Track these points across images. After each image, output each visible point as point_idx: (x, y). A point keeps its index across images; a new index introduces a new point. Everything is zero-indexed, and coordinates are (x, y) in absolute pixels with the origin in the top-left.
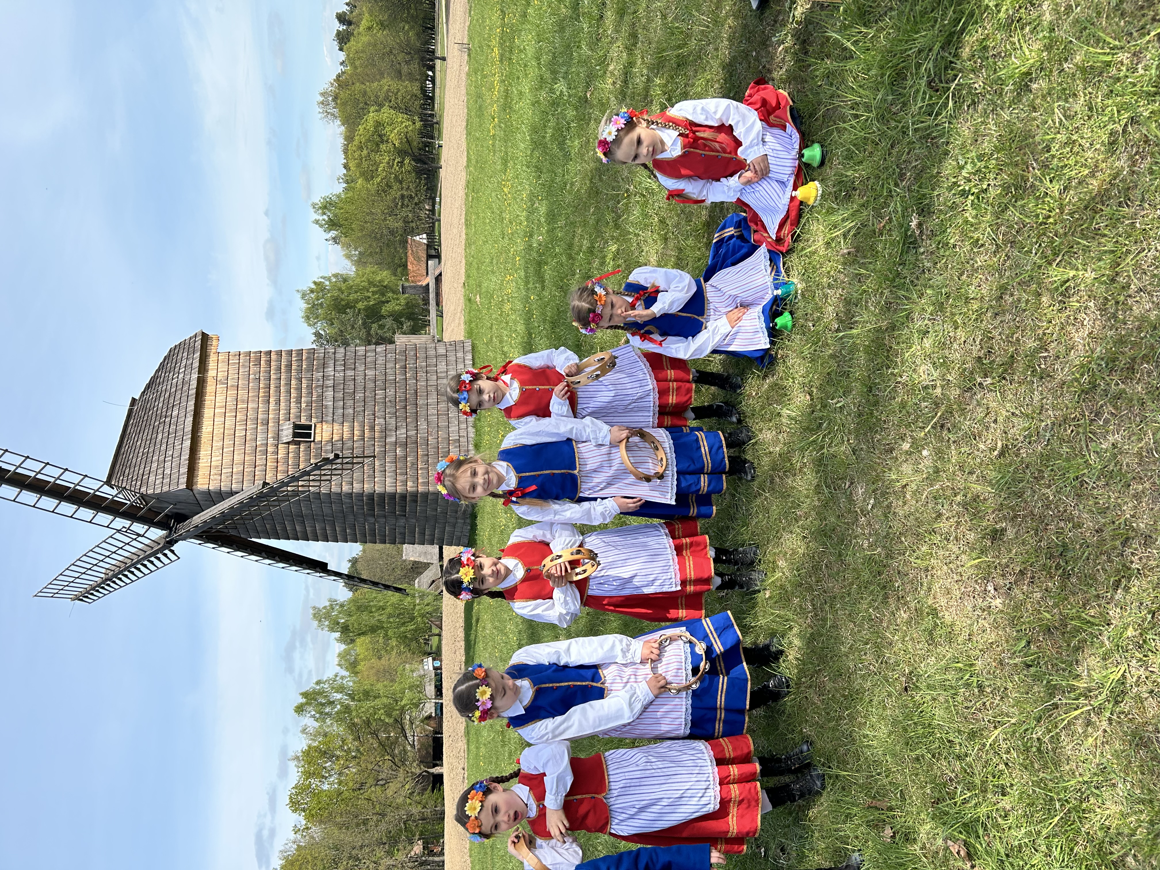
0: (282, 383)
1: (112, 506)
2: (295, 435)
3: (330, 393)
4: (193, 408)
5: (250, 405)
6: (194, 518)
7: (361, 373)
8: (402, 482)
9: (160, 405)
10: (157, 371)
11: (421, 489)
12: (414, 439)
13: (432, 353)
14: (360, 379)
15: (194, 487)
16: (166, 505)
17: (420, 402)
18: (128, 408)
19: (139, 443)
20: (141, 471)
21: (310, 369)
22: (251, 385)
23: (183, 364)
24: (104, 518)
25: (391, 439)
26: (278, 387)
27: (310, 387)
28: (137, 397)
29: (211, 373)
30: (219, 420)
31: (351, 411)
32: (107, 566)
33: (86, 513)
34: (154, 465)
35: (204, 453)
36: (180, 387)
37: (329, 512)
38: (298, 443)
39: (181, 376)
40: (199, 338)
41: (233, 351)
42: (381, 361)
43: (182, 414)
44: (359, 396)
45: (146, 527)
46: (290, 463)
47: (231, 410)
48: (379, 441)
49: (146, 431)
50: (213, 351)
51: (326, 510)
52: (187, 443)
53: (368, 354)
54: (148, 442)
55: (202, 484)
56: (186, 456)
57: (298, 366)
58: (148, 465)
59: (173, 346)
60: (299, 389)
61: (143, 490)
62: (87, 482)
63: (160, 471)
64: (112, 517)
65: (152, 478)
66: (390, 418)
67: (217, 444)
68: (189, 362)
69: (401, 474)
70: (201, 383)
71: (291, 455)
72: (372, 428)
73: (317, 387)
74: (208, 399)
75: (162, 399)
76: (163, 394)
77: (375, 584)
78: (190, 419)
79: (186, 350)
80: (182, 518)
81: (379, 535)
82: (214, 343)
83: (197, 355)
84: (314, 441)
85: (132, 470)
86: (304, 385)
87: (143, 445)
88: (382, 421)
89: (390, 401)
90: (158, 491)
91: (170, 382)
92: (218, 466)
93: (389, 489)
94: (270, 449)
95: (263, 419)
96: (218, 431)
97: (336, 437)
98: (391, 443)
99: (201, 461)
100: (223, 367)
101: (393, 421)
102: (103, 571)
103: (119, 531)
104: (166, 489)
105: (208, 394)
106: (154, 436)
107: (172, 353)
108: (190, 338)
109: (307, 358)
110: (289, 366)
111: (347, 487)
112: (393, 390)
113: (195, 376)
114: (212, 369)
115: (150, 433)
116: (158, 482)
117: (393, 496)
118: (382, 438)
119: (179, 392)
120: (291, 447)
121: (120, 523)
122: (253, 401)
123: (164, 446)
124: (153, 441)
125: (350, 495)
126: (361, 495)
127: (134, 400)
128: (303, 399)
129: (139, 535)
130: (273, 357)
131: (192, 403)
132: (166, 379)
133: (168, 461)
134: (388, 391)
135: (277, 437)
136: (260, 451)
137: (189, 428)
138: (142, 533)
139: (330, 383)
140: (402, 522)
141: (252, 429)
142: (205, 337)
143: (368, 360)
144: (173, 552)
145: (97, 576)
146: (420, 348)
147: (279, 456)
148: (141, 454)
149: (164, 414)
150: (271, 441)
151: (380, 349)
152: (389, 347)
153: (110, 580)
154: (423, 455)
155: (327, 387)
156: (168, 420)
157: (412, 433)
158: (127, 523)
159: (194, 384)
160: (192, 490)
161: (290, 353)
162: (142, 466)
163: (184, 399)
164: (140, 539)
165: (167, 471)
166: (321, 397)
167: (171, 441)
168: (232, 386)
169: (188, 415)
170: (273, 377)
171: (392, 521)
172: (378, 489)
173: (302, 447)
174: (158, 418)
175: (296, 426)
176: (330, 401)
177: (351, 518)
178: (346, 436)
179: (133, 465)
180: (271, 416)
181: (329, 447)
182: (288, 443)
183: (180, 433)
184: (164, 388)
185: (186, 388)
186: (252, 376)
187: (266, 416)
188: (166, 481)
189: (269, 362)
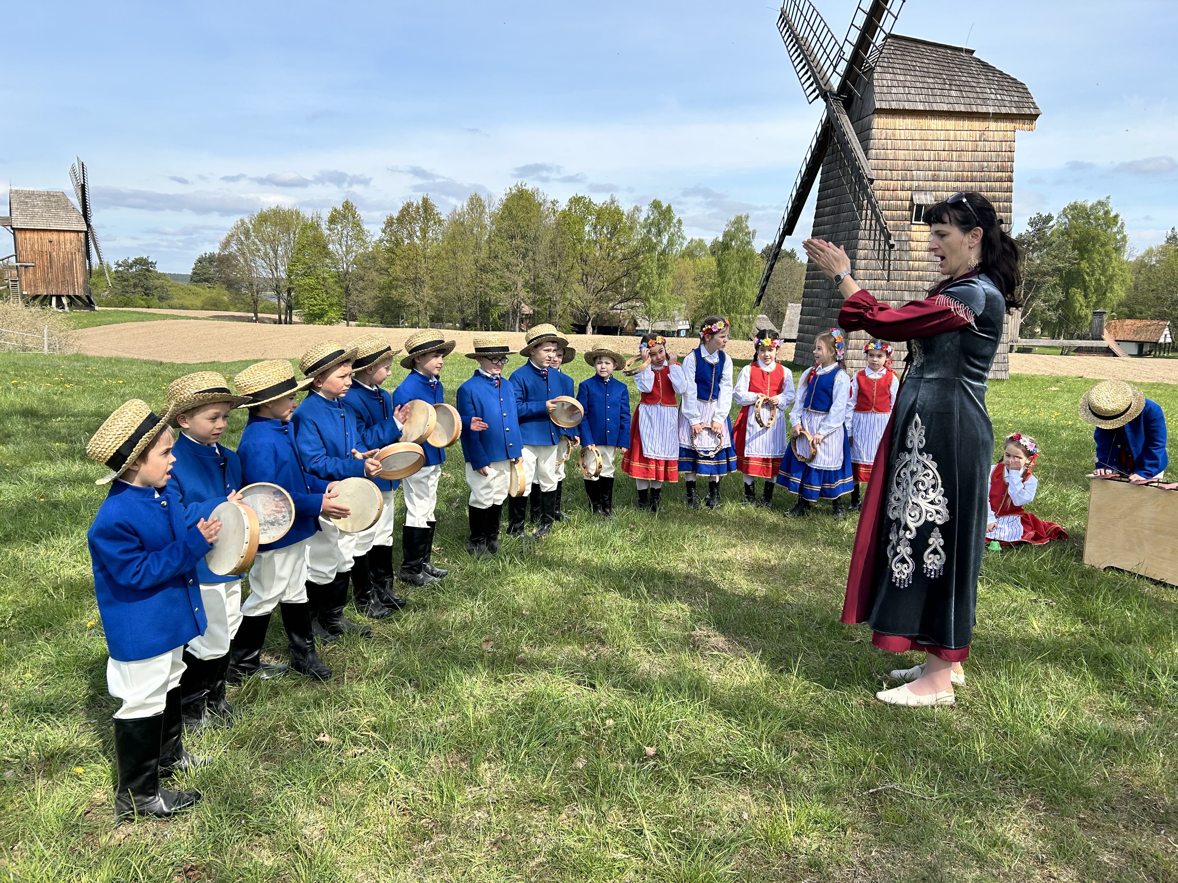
1: (865, 43)
2: (919, 207)
4: (957, 110)
5: (954, 164)
6: (846, 116)
9: (963, 79)
10: (1001, 73)
15: (876, 115)
16: (861, 90)
18: (964, 47)
19: (926, 61)
20: (897, 66)
22: (977, 163)
23: (1005, 98)
24: (854, 36)
28: (974, 55)
29: (993, 125)
30: (942, 135)
32: (810, 39)
33: (861, 20)
34: (902, 78)
35: (909, 122)
36: (981, 96)
37: (840, 238)
38: (911, 209)
39: (993, 96)
40: (1033, 112)
41: (1016, 145)
43: (951, 100)
45: (842, 73)
46: (891, 202)
47: (951, 146)
48: (905, 285)
49: (938, 67)
50: (1017, 126)
51: (841, 235)
52: (920, 107)
54: (926, 70)
55: (879, 122)
56: (908, 106)
58: (902, 72)
59: (1027, 86)
61: (878, 69)
62: (890, 19)
63: (895, 83)
64: (854, 42)
65: (889, 76)
67: (917, 135)
68: (1007, 103)
70: (984, 116)
71: (899, 203)
72: (920, 279)
74: (966, 124)
75: (970, 79)
76: (975, 80)
77: (767, 278)
78: (945, 108)
79: (1021, 100)
80: (848, 105)
81: (813, 283)
82: (1026, 126)
83: (1014, 111)
84: (912, 224)
85: (899, 57)
87: (924, 65)
90: (875, 83)
91: (987, 86)
92: (895, 136)
94: (907, 184)
95: (938, 176)
96: (930, 135)
97: (913, 244)
98: (903, 295)
99: (901, 120)
100: (999, 136)
102: (806, 35)
103: (841, 49)
104: (877, 90)
105: (970, 123)
106: (932, 75)
107: (1019, 86)
108: (1033, 103)
111: (862, 255)
113: (991, 110)
114: (997, 126)
115: (935, 71)
116: (885, 82)
118: (909, 287)
119: (975, 95)
120: (908, 203)
121: (849, 51)
122: (959, 166)
123: (921, 85)
124: (926, 74)
127: (973, 52)
129: (835, 67)
130: (1005, 184)
131: (962, 108)
132: (991, 82)
133: (904, 90)
135: (919, 190)
136: (906, 174)
137: (936, 107)
138: (837, 70)
140: (824, 304)
141: (930, 166)
142: (1033, 117)
144: (817, 97)
145: (802, 30)
147: (899, 192)
148: (914, 64)
149: (954, 83)
150: (915, 184)
153: (796, 42)
156: (947, 87)
158: (847, 56)
159: (983, 109)
160: (873, 113)
161: (1009, 200)
162: (902, 67)
163: (967, 101)
164: (832, 68)
165: (894, 90)
167: (924, 91)
168: (977, 146)
169: (950, 105)
170: (983, 184)
171: (826, 294)
173: (907, 213)
174: (950, 77)
178: (914, 254)
179: (904, 57)
180: (941, 183)
181: (903, 238)
182: (912, 200)
183: (931, 99)
184: (981, 81)
185: (979, 101)
186: (985, 164)
187: (942, 178)
188: (885, 90)
189: (1001, 180)
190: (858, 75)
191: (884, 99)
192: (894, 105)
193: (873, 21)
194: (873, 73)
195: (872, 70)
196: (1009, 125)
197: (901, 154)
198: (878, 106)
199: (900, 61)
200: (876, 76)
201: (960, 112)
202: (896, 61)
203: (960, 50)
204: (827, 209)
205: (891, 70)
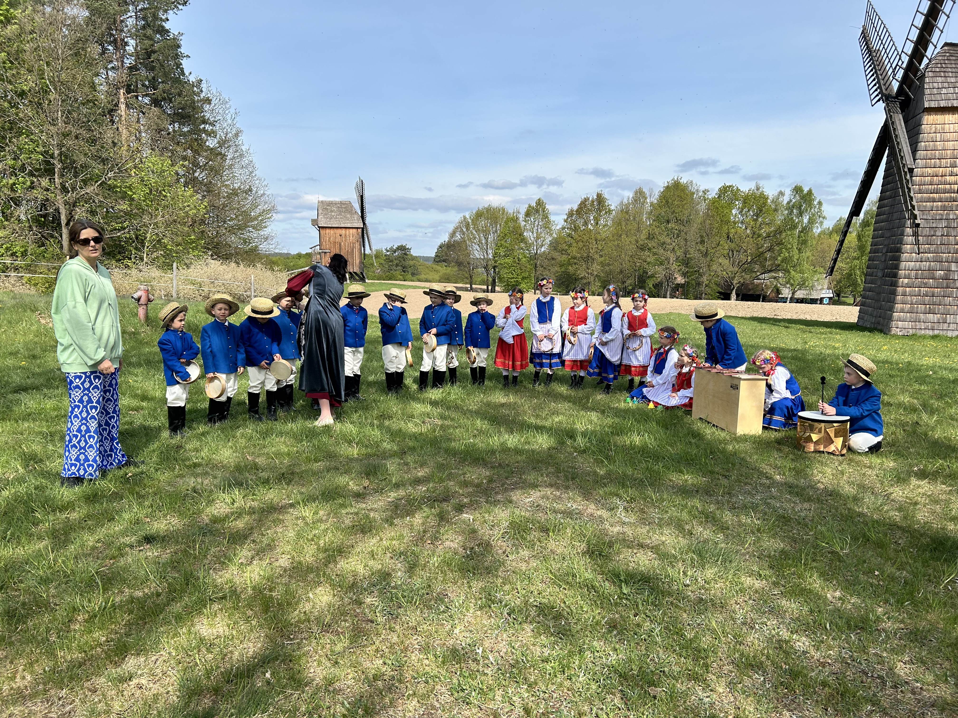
1: (919, 55)
8: (909, 275)
15: (926, 113)
16: (915, 94)
34: (952, 80)
37: (894, 218)
45: (900, 80)
46: (940, 186)
48: (953, 257)
55: (928, 119)
61: (930, 74)
64: (909, 53)
65: (939, 80)
69: (916, 274)
71: (948, 186)
77: (838, 252)
80: (903, 106)
81: (874, 256)
85: (952, 62)
90: (926, 86)
92: (944, 129)
93: (903, 265)
98: (950, 266)
99: (951, 116)
102: (879, 52)
104: (927, 92)
116: (935, 85)
117: (897, 267)
125: (902, 234)
126: (901, 242)
129: (895, 74)
133: (955, 90)
140: (880, 274)
153: (870, 55)
160: (923, 112)
162: (954, 70)
165: (944, 91)
171: (881, 267)
172: (904, 256)
177: (888, 234)
188: (935, 91)
190: (912, 81)
191: (933, 99)
192: (943, 104)
195: (924, 75)
197: (950, 144)
198: (926, 105)
199: (954, 66)
200: (927, 80)
202: (949, 66)
205: (942, 74)
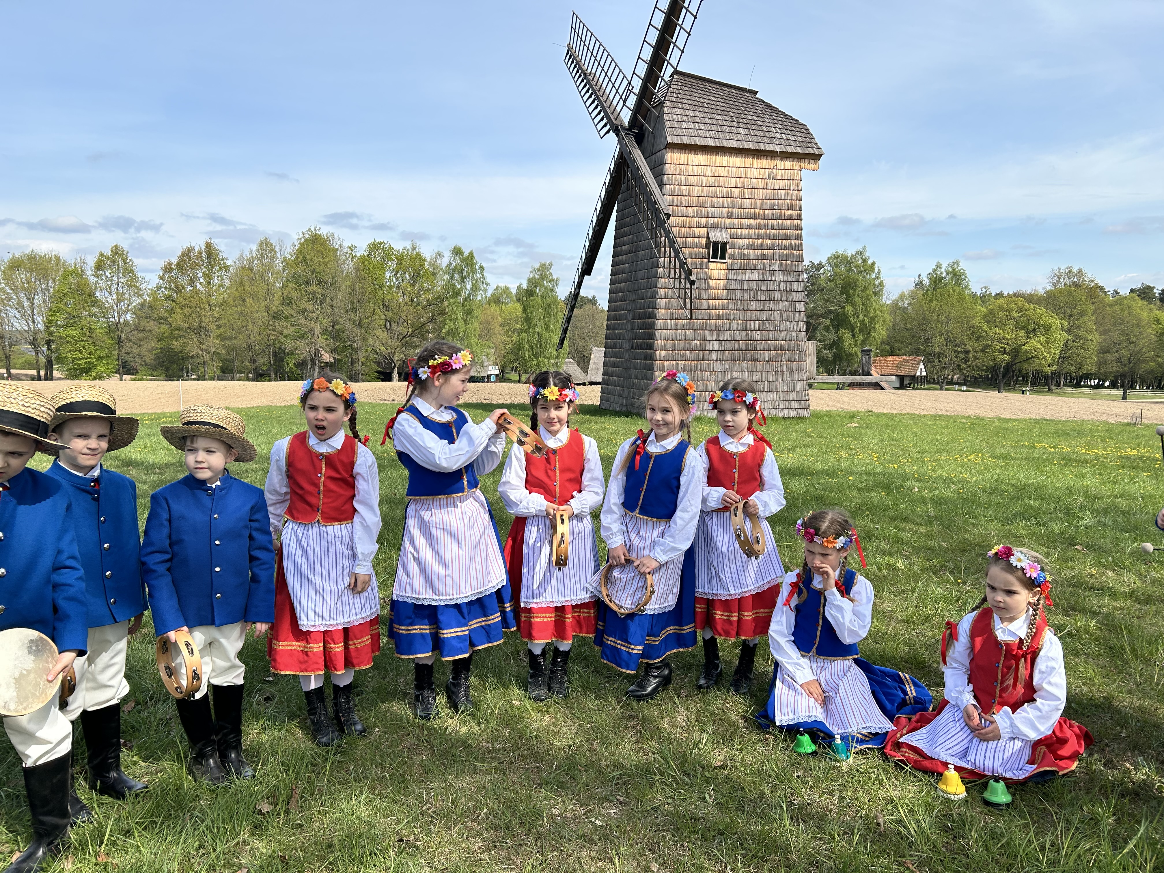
0: (769, 231)
1: (654, 76)
2: (716, 244)
3: (757, 276)
4: (746, 147)
5: (747, 201)
6: (639, 151)
7: (776, 307)
8: (665, 345)
9: (750, 117)
10: (784, 114)
11: (657, 364)
12: (708, 357)
13: (797, 376)
14: (771, 305)
15: (668, 150)
16: (652, 124)
17: (745, 364)
18: (748, 87)
19: (713, 98)
20: (686, 101)
21: (782, 258)
22: (768, 201)
23: (790, 137)
24: (642, 69)
25: (708, 335)
26: (764, 227)
27: (764, 257)
28: (758, 96)
29: (780, 164)
30: (734, 172)
31: (738, 296)
32: (598, 75)
33: (648, 53)
35: (701, 158)
36: (767, 134)
37: (639, 277)
38: (707, 246)
39: (778, 135)
40: (817, 152)
41: (803, 184)
42: (789, 326)
43: (740, 137)
44: (754, 305)
45: (632, 107)
46: (688, 239)
47: (742, 183)
48: (706, 323)
49: (724, 105)
50: (803, 165)
51: (640, 274)
52: (711, 143)
53: (796, 314)
54: (713, 107)
55: (672, 157)
56: (699, 142)
57: (785, 246)
58: (691, 107)
59: (808, 127)
60: (762, 247)
61: (668, 103)
62: (677, 53)
63: (685, 118)
64: (642, 76)
65: (678, 111)
66: (730, 335)
67: (709, 171)
68: (792, 143)
69: (673, 345)
70: (771, 155)
71: (696, 240)
72: (720, 317)
73: (764, 264)
74: (754, 162)
75: (755, 118)
76: (760, 119)
77: (569, 320)
78: (735, 144)
79: (804, 140)
80: (640, 140)
81: (615, 324)
82: (811, 166)
83: (799, 150)
84: (709, 261)
85: (687, 93)
86: (765, 252)
87: (711, 102)
88: (727, 327)
89: (747, 335)
90: (666, 117)
91: (772, 125)
92: (688, 171)
93: (658, 333)
94: (703, 221)
95: (732, 213)
96: (722, 171)
97: (712, 283)
98: (704, 335)
99: (693, 155)
100: (786, 174)
101: (727, 337)
102: (594, 71)
103: (630, 83)
104: (668, 124)
105: (759, 161)
106: (720, 112)
107: (801, 127)
108: (816, 143)
109: (793, 254)
110: (786, 238)
111: (662, 293)
112: (758, 338)
113: (778, 148)
114: (784, 165)
115: (722, 108)
116: (675, 117)
117: (652, 337)
118: (710, 326)
119: (762, 134)
120: (704, 240)
121: (637, 84)
122: (751, 204)
123: (710, 121)
124: (714, 111)
125: (654, 296)
126: (654, 306)
127: (756, 93)
128: (751, 251)
129: (625, 101)
130: (795, 222)
131: (751, 146)
132: (776, 122)
133: (695, 126)
134: (758, 333)
135: (714, 227)
136: (701, 211)
137: (726, 144)
138: (627, 104)
139: (768, 277)
140: (626, 345)
141: (723, 203)
142: (817, 157)
143: (791, 314)
144: (608, 132)
145: (589, 65)
146: (802, 365)
147: (695, 229)
148: (702, 100)
149: (741, 121)
150: (711, 221)
151: (802, 326)
152: (804, 336)
153: (585, 77)
154: (691, 366)
155: (763, 274)
156: (735, 124)
157: (714, 356)
158: (637, 90)
159: (770, 148)
160: (665, 148)
161: (799, 238)
162: (690, 102)
163: (755, 139)
164: (621, 102)
165: (684, 125)
166: (754, 268)
167: (714, 128)
168: (767, 184)
169: (739, 143)
170: (775, 222)
171: (628, 336)
172: (659, 323)
173: (704, 251)
174: (737, 115)
175: (724, 245)
176: (749, 276)
177: (632, 297)
178: (714, 292)
179: (692, 93)
180: (735, 220)
181: (702, 276)
182: (708, 237)
183: (721, 135)
184: (767, 120)
185: (766, 140)
186: (776, 202)
187: (735, 216)
188: (676, 124)
189: (790, 218)
190: (649, 110)
191: (675, 133)
192: (686, 140)
193: (659, 54)
194: (662, 107)
195: (661, 104)
196: (795, 164)
197: (695, 190)
198: (669, 140)
199: (689, 97)
200: (666, 110)
201: (749, 150)
202: (684, 96)
203: (744, 90)
204: (625, 248)
205: (680, 105)
